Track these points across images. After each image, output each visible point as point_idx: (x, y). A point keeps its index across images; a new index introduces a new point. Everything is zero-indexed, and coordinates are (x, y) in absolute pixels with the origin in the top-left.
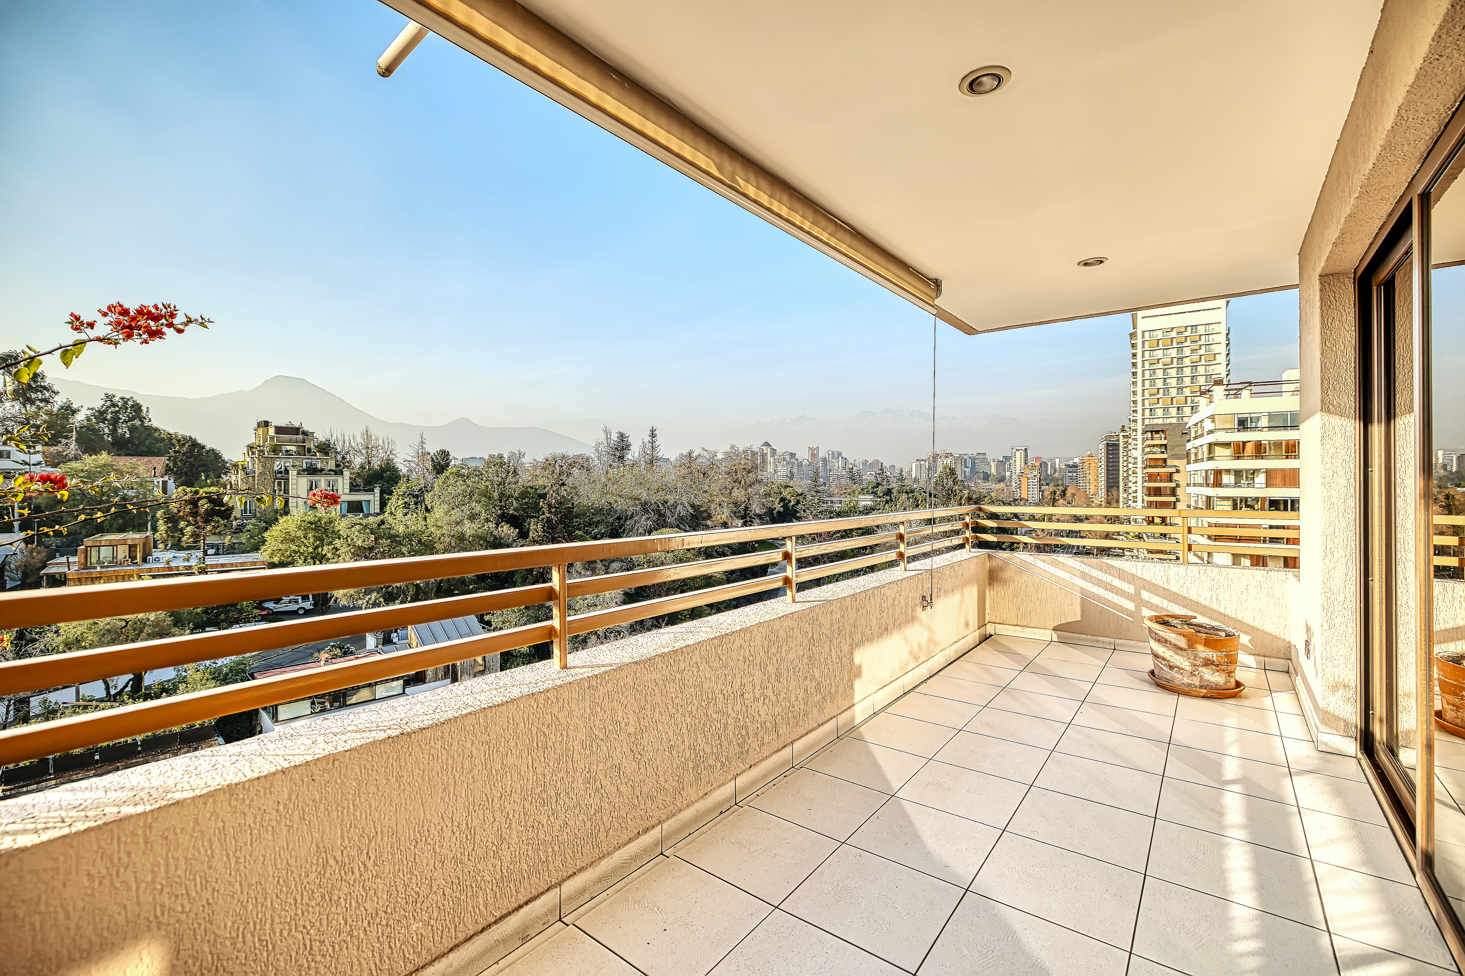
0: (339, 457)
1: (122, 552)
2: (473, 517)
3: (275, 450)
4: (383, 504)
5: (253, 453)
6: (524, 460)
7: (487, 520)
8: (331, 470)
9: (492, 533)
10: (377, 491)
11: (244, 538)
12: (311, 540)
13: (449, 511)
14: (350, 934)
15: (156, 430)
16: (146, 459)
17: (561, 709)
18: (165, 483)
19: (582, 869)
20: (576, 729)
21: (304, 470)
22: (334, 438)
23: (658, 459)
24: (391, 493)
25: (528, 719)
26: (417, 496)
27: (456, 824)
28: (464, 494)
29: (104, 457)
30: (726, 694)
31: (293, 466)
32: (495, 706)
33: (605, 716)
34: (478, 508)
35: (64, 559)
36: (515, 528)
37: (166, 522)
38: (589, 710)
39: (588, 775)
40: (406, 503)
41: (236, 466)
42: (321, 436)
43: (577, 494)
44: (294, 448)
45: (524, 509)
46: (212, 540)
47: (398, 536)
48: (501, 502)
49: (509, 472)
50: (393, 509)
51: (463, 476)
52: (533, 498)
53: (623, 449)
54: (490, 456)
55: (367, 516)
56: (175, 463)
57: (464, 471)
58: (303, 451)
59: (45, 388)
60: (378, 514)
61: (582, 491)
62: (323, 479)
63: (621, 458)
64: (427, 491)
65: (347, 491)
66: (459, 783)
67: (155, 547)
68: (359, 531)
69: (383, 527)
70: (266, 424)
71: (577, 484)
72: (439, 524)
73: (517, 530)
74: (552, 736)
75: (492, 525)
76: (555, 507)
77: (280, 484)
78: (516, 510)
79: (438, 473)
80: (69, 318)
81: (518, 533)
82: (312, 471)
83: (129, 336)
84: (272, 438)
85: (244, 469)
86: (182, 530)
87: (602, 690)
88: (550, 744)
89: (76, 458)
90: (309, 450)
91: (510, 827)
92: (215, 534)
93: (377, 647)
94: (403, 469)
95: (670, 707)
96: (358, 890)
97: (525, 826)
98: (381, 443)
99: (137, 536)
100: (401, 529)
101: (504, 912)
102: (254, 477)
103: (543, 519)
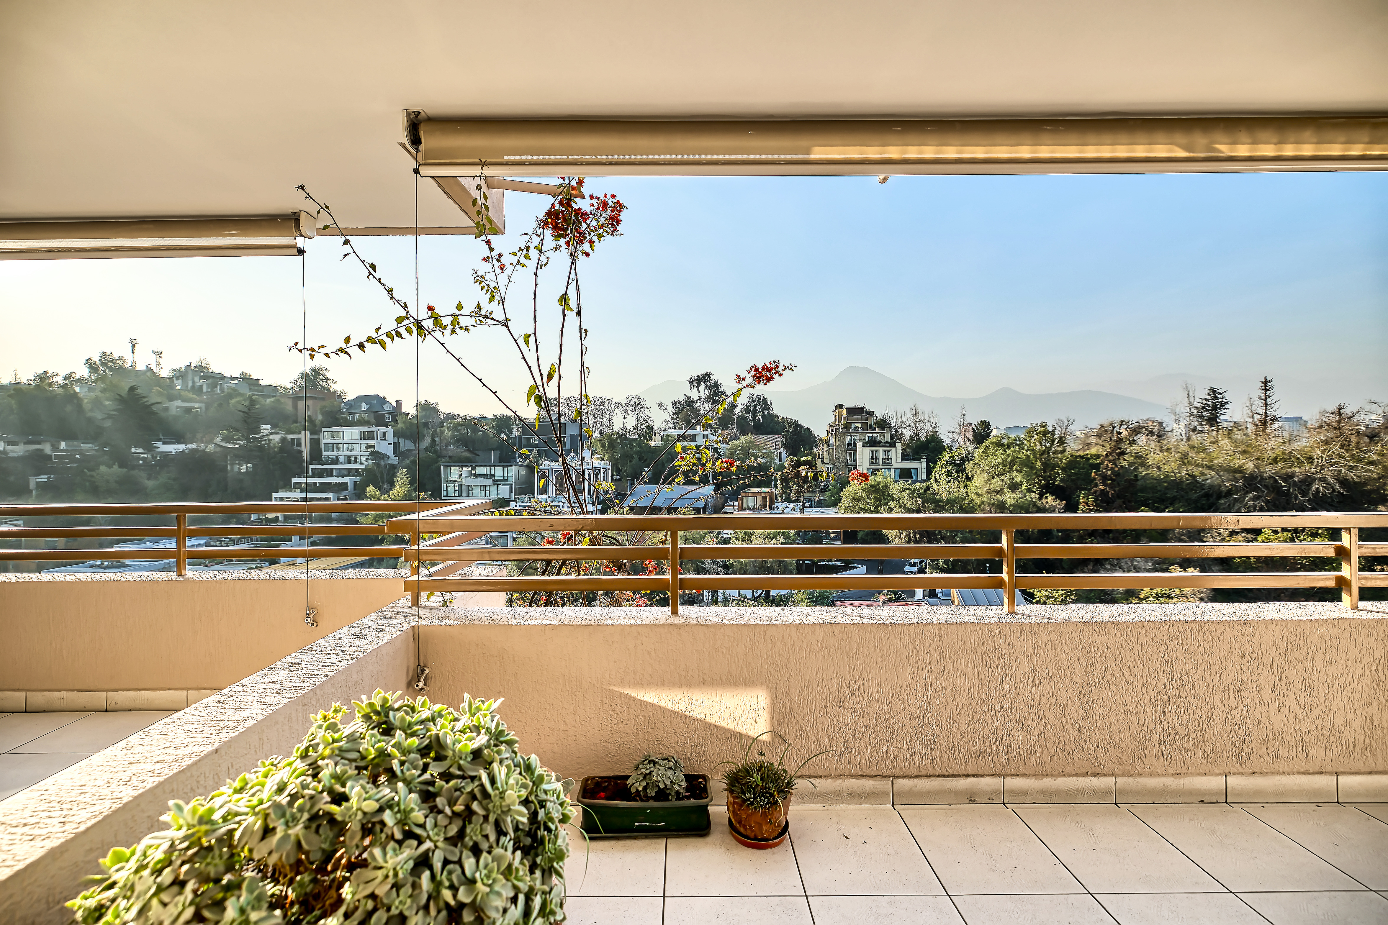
0: (893, 430)
1: (759, 501)
2: (1014, 487)
3: (847, 427)
4: (929, 472)
5: (833, 431)
6: (1072, 427)
7: (1029, 491)
8: (887, 442)
9: (1035, 503)
10: (924, 460)
11: (827, 496)
12: (873, 500)
13: (989, 480)
14: (854, 731)
15: (776, 416)
16: (771, 437)
17: (1004, 641)
18: (781, 453)
19: (1024, 775)
20: (1018, 661)
21: (867, 443)
22: (889, 415)
23: (1275, 419)
24: (935, 462)
25: (974, 641)
26: (958, 465)
27: (919, 694)
28: (1004, 463)
29: (750, 437)
30: (1211, 683)
31: (859, 440)
32: (947, 624)
33: (1048, 660)
34: (1019, 478)
35: (731, 504)
36: (1061, 501)
37: (782, 482)
38: (1031, 650)
39: (1031, 703)
40: (948, 471)
41: (821, 440)
42: (879, 414)
43: (1143, 465)
44: (859, 425)
45: (1073, 480)
46: (808, 496)
47: (941, 501)
48: (1045, 472)
49: (1053, 441)
50: (937, 477)
51: (1003, 445)
52: (1083, 468)
53: (1215, 408)
54: (1032, 424)
55: (915, 482)
56: (786, 440)
57: (1004, 441)
58: (867, 427)
59: (721, 393)
60: (924, 481)
61: (1151, 460)
62: (881, 450)
63: (1213, 421)
64: (968, 460)
65: (899, 460)
66: (921, 668)
67: (776, 499)
68: (908, 495)
69: (928, 492)
70: (841, 406)
71: (1143, 453)
72: (979, 492)
73: (1064, 502)
74: (995, 660)
75: (1035, 496)
76: (1111, 479)
77: (850, 454)
78: (1061, 480)
79: (978, 443)
80: (735, 377)
81: (1065, 505)
82: (873, 443)
83: (759, 382)
84: (845, 417)
85: (827, 442)
86: (790, 487)
87: (1044, 638)
88: (993, 665)
89: (737, 438)
90: (871, 425)
91: (960, 713)
92: (809, 492)
93: (924, 598)
94: (947, 441)
95: (1126, 675)
96: (858, 708)
97: (973, 719)
98: (927, 417)
99: (768, 491)
100: (944, 495)
101: (955, 773)
102: (833, 449)
103: (1095, 492)
